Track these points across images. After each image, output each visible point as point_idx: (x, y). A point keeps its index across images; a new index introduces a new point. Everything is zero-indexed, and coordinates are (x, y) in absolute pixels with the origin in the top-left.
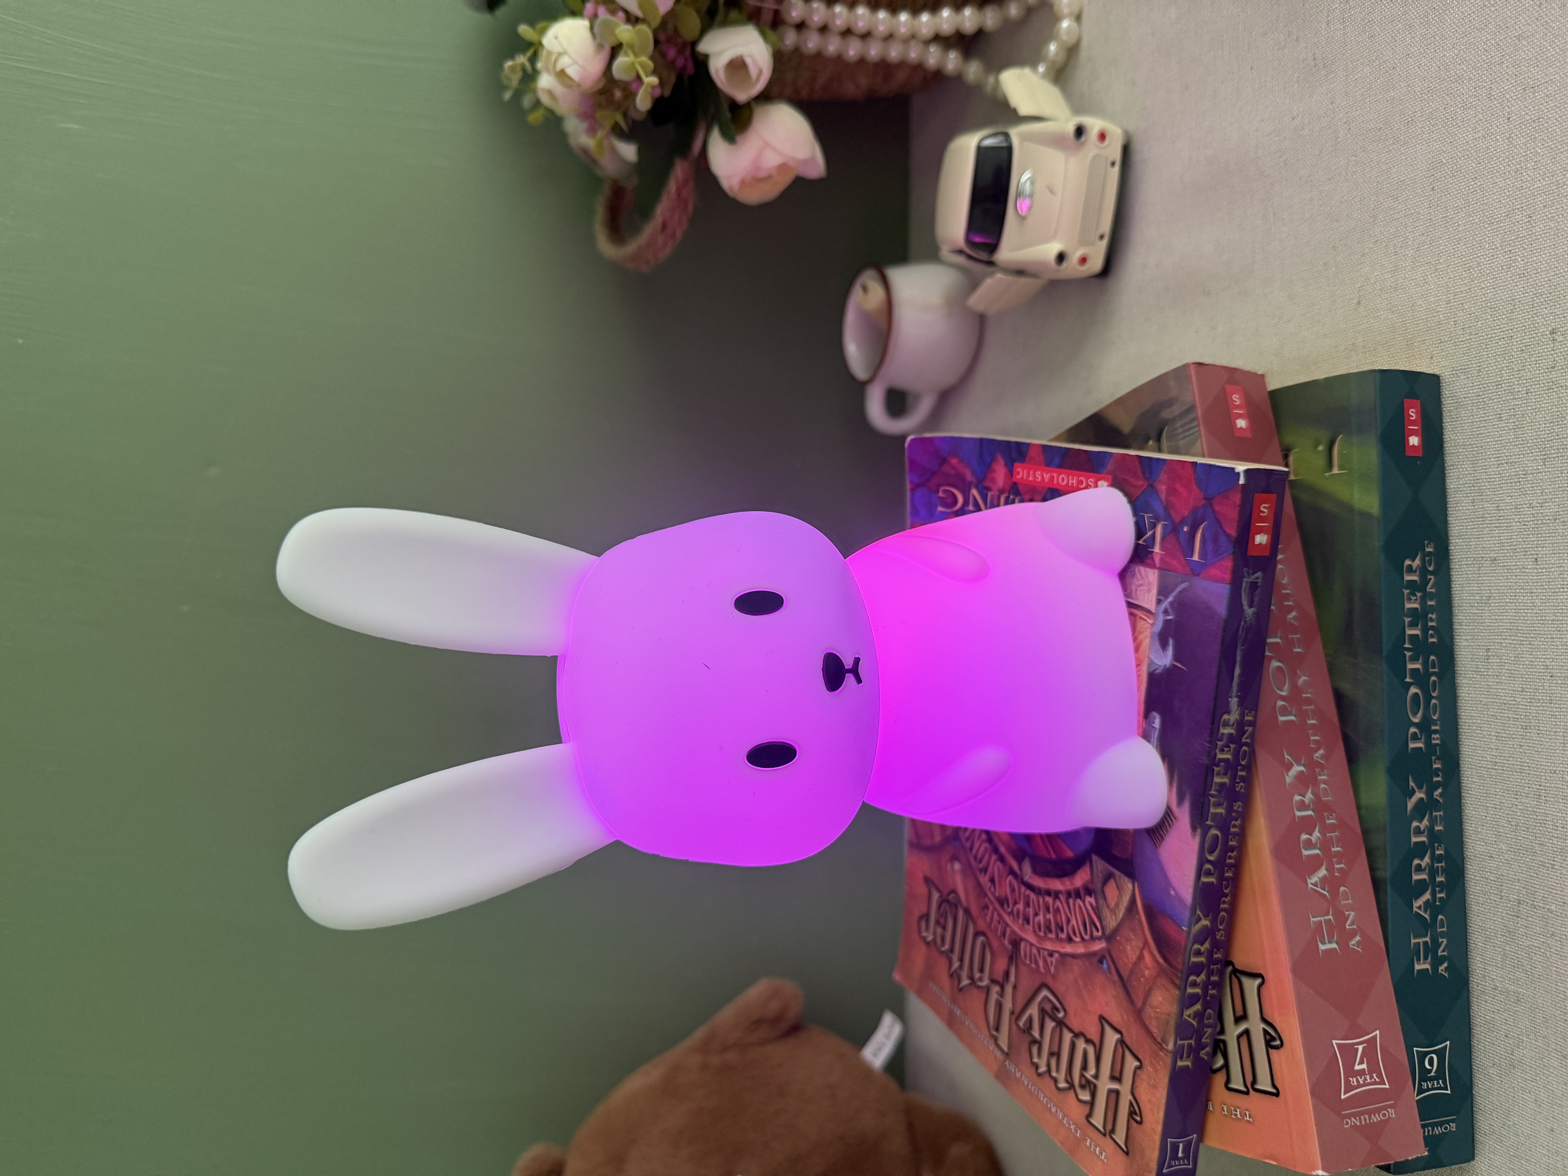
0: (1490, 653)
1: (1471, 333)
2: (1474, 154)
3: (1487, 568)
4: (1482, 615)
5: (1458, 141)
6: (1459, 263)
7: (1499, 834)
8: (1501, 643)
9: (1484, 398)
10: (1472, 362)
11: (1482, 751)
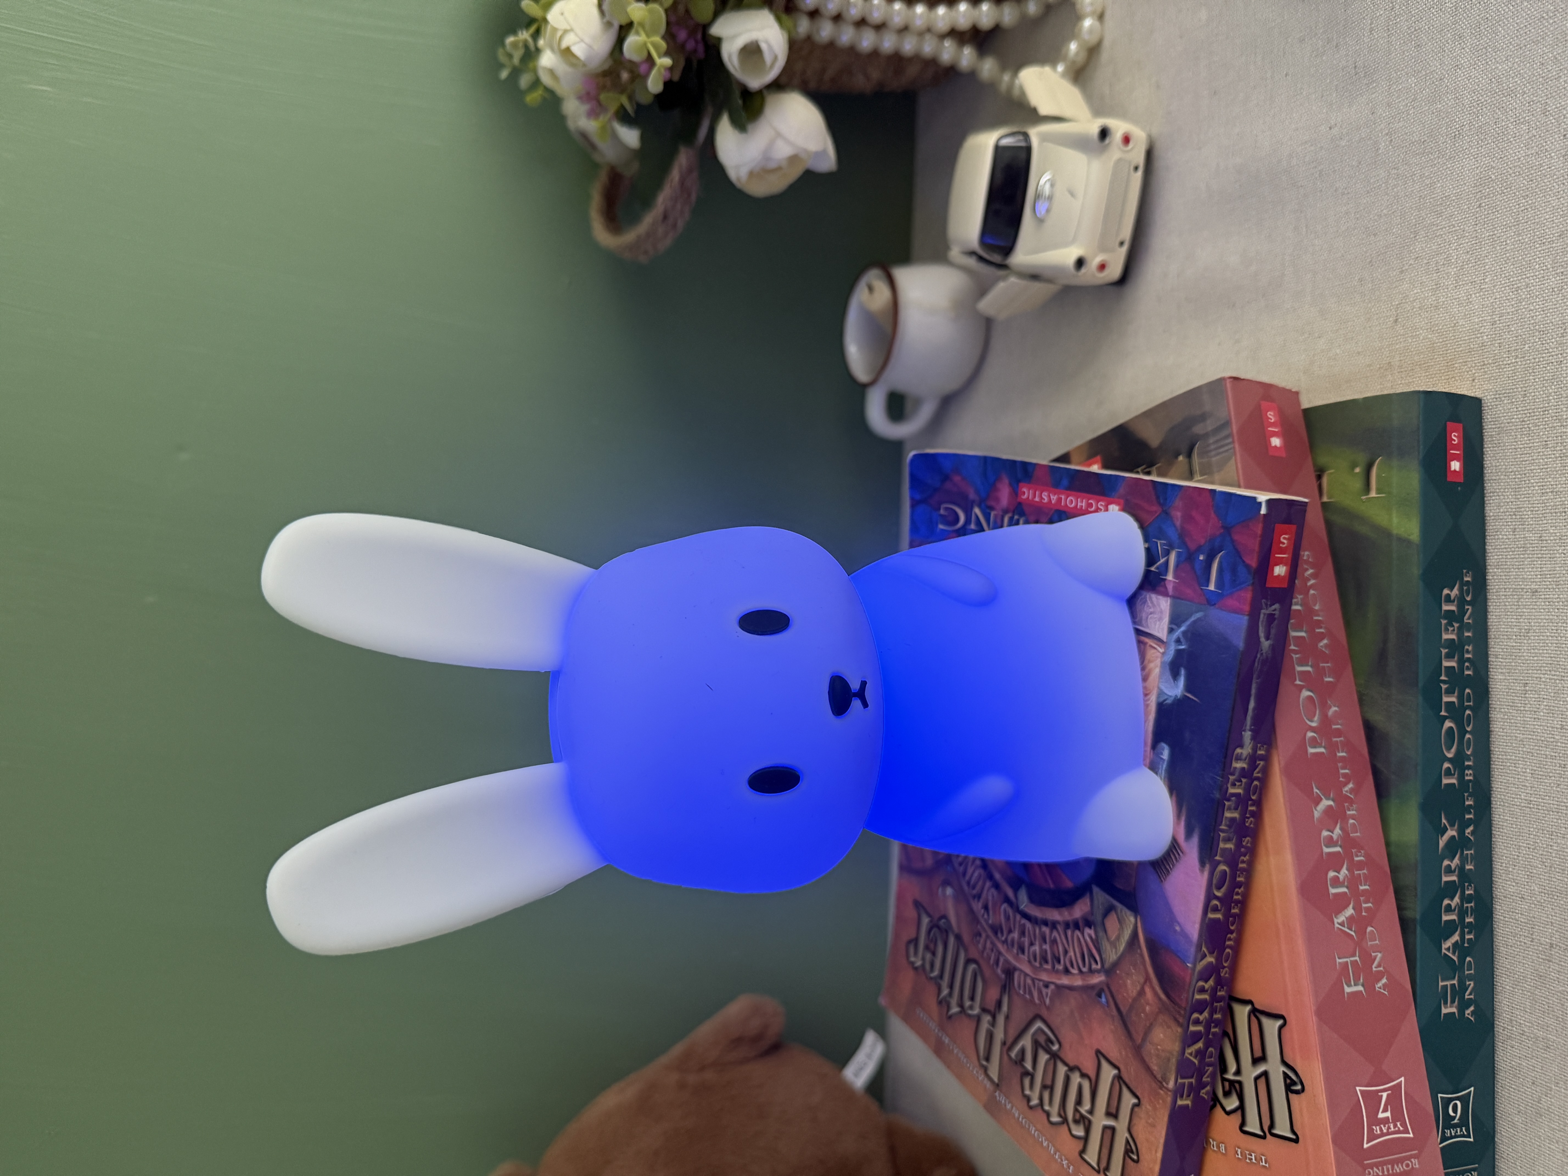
0: (1527, 688)
1: (1517, 356)
2: (1526, 171)
3: (1527, 600)
4: (1520, 648)
5: (1509, 157)
6: (1506, 283)
7: (1532, 875)
8: (1541, 678)
9: (1529, 424)
10: (1518, 386)
11: (1515, 788)
